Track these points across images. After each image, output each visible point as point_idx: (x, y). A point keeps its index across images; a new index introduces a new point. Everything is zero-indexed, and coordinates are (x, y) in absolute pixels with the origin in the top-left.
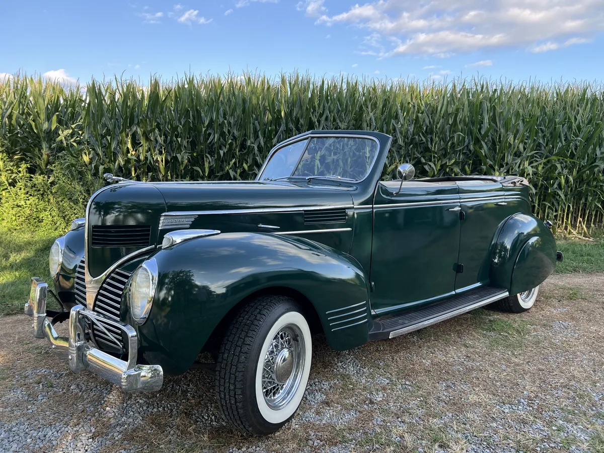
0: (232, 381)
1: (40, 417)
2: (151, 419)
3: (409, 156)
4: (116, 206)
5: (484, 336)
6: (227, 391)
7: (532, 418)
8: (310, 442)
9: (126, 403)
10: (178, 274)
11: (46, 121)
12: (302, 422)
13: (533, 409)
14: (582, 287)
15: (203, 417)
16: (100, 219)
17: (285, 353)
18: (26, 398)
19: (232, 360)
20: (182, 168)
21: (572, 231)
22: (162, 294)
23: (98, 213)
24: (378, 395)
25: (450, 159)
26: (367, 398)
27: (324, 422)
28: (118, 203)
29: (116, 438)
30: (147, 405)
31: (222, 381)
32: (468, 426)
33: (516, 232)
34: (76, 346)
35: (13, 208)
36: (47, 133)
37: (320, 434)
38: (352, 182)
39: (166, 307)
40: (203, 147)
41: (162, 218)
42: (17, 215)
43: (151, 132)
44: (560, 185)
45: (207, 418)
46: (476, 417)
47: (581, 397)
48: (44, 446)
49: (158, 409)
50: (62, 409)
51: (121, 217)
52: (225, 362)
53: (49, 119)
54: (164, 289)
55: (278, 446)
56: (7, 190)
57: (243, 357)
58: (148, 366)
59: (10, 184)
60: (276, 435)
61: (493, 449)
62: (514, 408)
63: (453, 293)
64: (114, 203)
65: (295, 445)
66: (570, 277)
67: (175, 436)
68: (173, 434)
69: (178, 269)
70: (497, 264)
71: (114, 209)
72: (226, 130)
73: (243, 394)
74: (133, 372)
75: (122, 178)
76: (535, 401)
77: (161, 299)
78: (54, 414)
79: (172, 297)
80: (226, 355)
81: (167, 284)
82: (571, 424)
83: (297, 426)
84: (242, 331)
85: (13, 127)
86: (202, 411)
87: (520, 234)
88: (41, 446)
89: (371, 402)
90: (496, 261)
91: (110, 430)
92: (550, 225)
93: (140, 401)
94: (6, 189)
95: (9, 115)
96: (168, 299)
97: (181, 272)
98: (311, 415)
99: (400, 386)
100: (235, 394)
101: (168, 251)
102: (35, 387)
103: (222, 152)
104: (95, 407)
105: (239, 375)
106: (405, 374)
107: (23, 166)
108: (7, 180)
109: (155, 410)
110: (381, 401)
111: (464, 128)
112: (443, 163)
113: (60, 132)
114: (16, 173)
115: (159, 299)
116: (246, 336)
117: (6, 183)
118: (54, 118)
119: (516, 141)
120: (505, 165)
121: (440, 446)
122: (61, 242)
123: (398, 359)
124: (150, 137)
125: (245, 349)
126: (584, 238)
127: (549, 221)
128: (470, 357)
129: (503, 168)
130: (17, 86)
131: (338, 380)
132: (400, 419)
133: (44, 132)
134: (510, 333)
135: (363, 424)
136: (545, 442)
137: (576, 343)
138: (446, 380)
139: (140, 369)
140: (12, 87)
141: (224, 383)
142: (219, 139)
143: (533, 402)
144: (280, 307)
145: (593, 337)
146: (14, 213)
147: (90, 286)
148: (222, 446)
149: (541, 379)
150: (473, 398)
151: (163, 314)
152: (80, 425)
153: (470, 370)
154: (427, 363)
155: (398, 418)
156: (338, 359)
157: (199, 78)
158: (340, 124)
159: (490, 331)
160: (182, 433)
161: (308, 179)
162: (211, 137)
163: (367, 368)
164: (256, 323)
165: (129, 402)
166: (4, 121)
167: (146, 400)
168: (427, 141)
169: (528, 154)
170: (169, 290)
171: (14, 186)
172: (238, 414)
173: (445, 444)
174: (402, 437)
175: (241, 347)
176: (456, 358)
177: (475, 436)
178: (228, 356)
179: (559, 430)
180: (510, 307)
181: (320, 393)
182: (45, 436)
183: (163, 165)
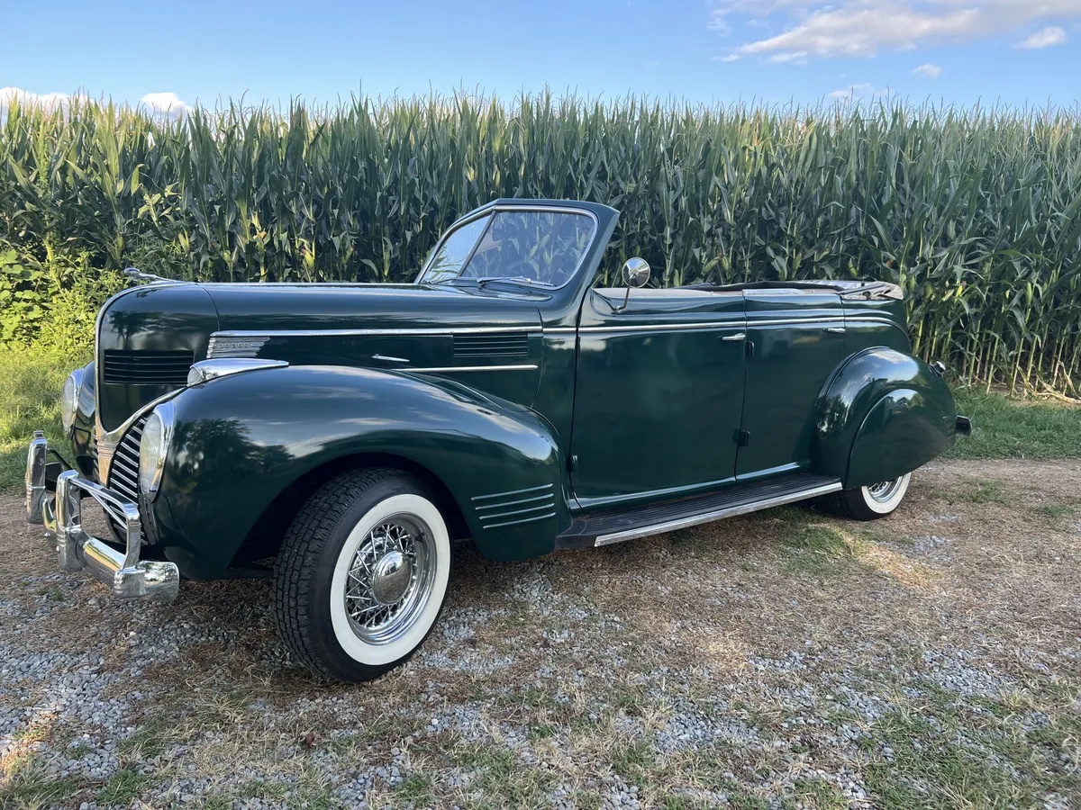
0: (293, 595)
1: (29, 641)
2: (193, 652)
3: (745, 243)
4: (149, 320)
5: (784, 554)
6: (286, 609)
7: (798, 680)
8: (424, 696)
9: (163, 627)
10: (214, 424)
11: (120, 179)
12: (421, 667)
13: (808, 667)
14: (1009, 483)
15: (273, 653)
16: (121, 339)
17: (396, 559)
18: (18, 613)
19: (294, 562)
20: (345, 262)
21: (1045, 385)
22: (182, 456)
23: (117, 330)
24: (560, 633)
25: (820, 250)
26: (540, 638)
27: (457, 669)
28: (154, 315)
29: (133, 675)
30: (193, 632)
31: (280, 593)
32: (686, 687)
33: (866, 377)
34: (66, 533)
35: (67, 325)
36: (124, 198)
37: (443, 686)
38: (547, 288)
39: (189, 479)
40: (378, 224)
41: (212, 341)
42: (75, 337)
43: (292, 199)
44: (1023, 299)
45: (277, 654)
46: (706, 675)
47: (901, 654)
48: (24, 680)
49: (207, 638)
50: (65, 631)
51: (160, 337)
52: (285, 565)
53: (126, 173)
54: (185, 447)
55: (373, 699)
56: (60, 295)
57: (310, 558)
58: (160, 564)
59: (64, 285)
60: (375, 683)
61: (712, 722)
62: (777, 664)
63: (733, 479)
64: (145, 315)
65: (397, 699)
66: (998, 465)
67: (223, 677)
68: (219, 673)
69: (213, 417)
70: (825, 433)
71: (144, 324)
72: (419, 195)
73: (309, 613)
74: (132, 570)
75: (155, 276)
76: (817, 656)
77: (180, 465)
78: (52, 638)
79: (202, 463)
80: (287, 555)
81: (189, 439)
82: (860, 694)
83: (412, 673)
84: (314, 519)
85: (69, 188)
86: (274, 644)
87: (873, 383)
88: (20, 679)
89: (546, 644)
90: (824, 429)
91: (126, 663)
92: (941, 370)
93: (185, 626)
94: (58, 293)
95: (61, 168)
96: (192, 466)
97: (218, 423)
98: (440, 660)
99: (604, 623)
100: (297, 614)
101: (197, 390)
102: (36, 599)
103: (409, 235)
104: (115, 631)
105: (303, 585)
106: (620, 605)
107: (84, 255)
108: (59, 278)
109: (203, 639)
110: (561, 643)
111: (848, 194)
112: (806, 257)
113: (146, 197)
114: (73, 267)
115: (177, 463)
116: (318, 527)
117: (57, 283)
118: (136, 173)
119: (942, 218)
120: (918, 262)
121: (628, 713)
122: (78, 377)
123: (618, 583)
124: (290, 207)
125: (314, 545)
126: (1066, 398)
127: (940, 363)
128: (742, 585)
129: (916, 268)
130: (76, 119)
131: (505, 610)
132: (580, 672)
133: (118, 197)
134: (833, 551)
135: (519, 676)
136: (801, 715)
137: (940, 572)
138: (682, 618)
139: (148, 568)
140: (66, 120)
141: (283, 597)
142: (407, 211)
143: (813, 657)
144: (385, 486)
145: (977, 564)
146: (69, 333)
147: (102, 445)
148: (288, 695)
149: (847, 624)
150: (713, 648)
151: (186, 491)
152: (84, 655)
153: (731, 605)
154: (665, 591)
155: (578, 669)
156: (519, 579)
157: (376, 102)
158: (622, 185)
159: (799, 547)
160: (234, 672)
161: (480, 282)
162: (395, 208)
163: (560, 594)
164: (336, 507)
165: (167, 626)
166: (53, 177)
167: (195, 624)
168: (778, 216)
169: (962, 243)
170: (193, 452)
171: (69, 289)
172: (303, 645)
173: (636, 709)
174: (572, 696)
175: (308, 543)
176: (719, 587)
177: (691, 702)
178: (289, 556)
179: (835, 701)
180: (848, 508)
181: (467, 628)
182: (29, 666)
183: (311, 255)
